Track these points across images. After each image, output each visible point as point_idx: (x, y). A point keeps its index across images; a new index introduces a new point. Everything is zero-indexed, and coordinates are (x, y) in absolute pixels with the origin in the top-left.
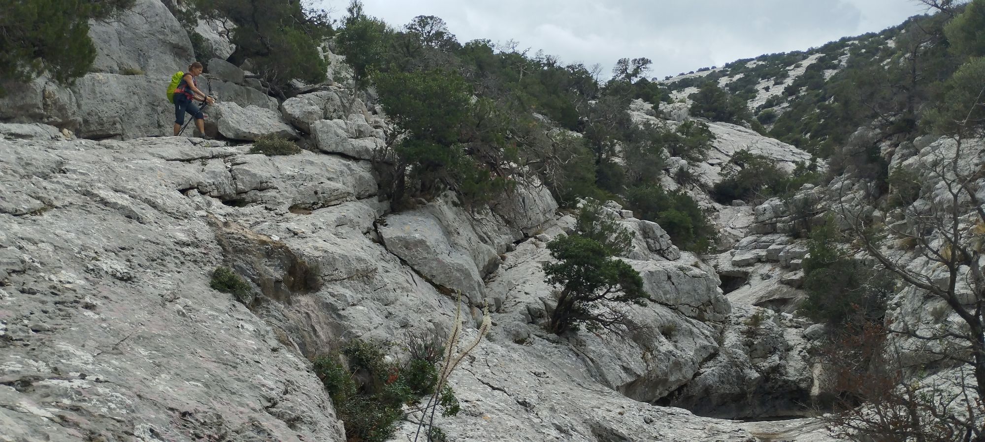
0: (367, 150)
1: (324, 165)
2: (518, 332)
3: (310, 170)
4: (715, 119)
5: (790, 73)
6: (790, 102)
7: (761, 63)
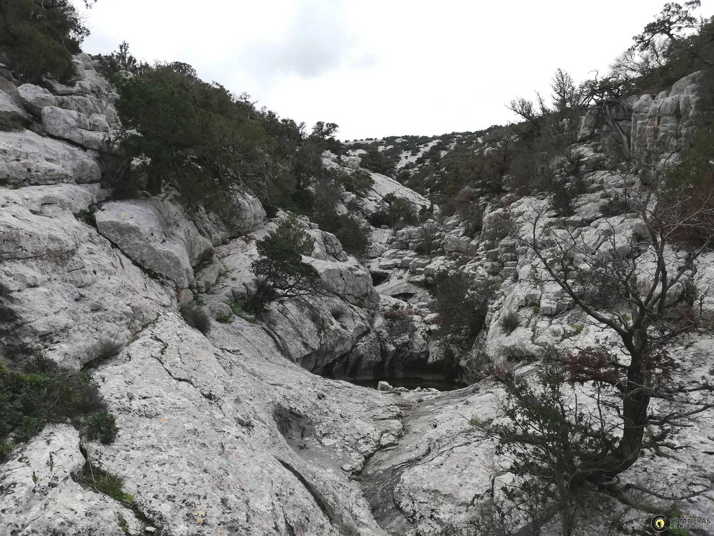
0: (96, 141)
1: (45, 146)
2: (221, 311)
3: (27, 148)
4: (375, 171)
5: (421, 149)
6: (420, 168)
7: (404, 140)
